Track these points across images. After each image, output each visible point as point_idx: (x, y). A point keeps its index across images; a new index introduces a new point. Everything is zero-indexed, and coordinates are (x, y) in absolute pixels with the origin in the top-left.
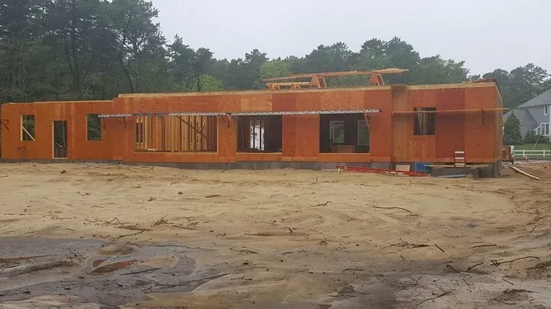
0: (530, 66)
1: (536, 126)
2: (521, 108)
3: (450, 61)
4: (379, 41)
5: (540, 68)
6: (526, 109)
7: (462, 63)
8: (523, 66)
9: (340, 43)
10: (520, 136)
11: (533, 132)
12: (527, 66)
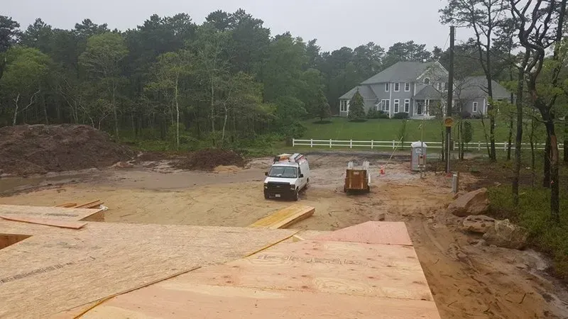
0: (370, 44)
1: (377, 102)
2: (364, 85)
3: (298, 38)
4: (225, 13)
5: (379, 47)
6: (369, 85)
7: (314, 41)
8: (365, 45)
9: (183, 14)
10: (364, 113)
11: (375, 108)
12: (368, 45)
